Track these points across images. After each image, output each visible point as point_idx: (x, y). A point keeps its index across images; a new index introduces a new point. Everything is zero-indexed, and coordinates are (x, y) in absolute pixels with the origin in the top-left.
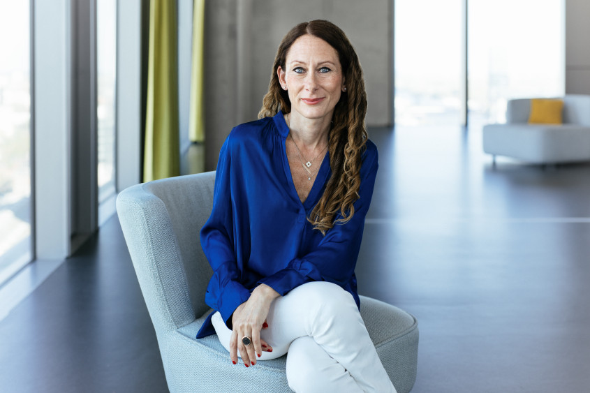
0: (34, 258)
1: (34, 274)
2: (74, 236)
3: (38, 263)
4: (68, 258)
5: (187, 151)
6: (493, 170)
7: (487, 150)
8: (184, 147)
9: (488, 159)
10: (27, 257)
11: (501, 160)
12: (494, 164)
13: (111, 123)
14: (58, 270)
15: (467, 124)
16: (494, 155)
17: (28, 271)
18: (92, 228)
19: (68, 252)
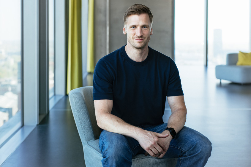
0: (23, 125)
1: (23, 133)
2: (40, 114)
3: (25, 127)
4: (37, 125)
6: (220, 86)
7: (218, 77)
9: (218, 81)
10: (19, 124)
11: (224, 82)
12: (221, 83)
14: (34, 130)
15: (207, 65)
16: (221, 80)
17: (20, 132)
18: (46, 112)
19: (38, 122)
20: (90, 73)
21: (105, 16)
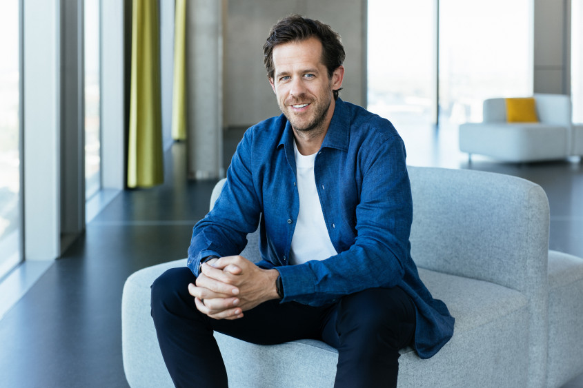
0: (23, 260)
1: (24, 276)
2: (63, 235)
3: (27, 264)
4: (57, 259)
5: (170, 149)
6: (469, 167)
7: (463, 149)
8: (166, 145)
9: (464, 158)
10: (16, 258)
11: (477, 159)
12: (470, 162)
14: (49, 271)
15: (437, 123)
16: (470, 154)
17: (17, 272)
18: (80, 229)
19: (58, 253)
20: (178, 141)
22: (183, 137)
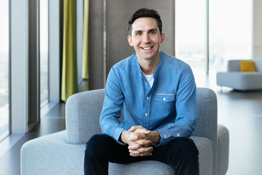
0: (11, 133)
2: (29, 123)
3: (13, 135)
5: (81, 83)
7: (218, 83)
8: (79, 81)
10: (7, 133)
13: (46, 70)
14: (22, 138)
15: (208, 73)
16: (221, 87)
17: (8, 139)
19: (26, 130)
20: (85, 80)
21: (102, 20)
22: (87, 77)
